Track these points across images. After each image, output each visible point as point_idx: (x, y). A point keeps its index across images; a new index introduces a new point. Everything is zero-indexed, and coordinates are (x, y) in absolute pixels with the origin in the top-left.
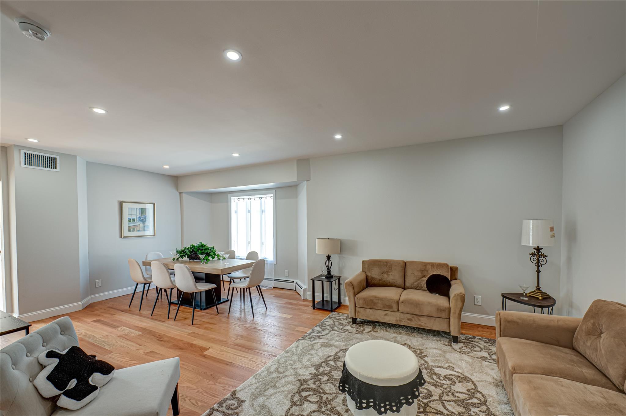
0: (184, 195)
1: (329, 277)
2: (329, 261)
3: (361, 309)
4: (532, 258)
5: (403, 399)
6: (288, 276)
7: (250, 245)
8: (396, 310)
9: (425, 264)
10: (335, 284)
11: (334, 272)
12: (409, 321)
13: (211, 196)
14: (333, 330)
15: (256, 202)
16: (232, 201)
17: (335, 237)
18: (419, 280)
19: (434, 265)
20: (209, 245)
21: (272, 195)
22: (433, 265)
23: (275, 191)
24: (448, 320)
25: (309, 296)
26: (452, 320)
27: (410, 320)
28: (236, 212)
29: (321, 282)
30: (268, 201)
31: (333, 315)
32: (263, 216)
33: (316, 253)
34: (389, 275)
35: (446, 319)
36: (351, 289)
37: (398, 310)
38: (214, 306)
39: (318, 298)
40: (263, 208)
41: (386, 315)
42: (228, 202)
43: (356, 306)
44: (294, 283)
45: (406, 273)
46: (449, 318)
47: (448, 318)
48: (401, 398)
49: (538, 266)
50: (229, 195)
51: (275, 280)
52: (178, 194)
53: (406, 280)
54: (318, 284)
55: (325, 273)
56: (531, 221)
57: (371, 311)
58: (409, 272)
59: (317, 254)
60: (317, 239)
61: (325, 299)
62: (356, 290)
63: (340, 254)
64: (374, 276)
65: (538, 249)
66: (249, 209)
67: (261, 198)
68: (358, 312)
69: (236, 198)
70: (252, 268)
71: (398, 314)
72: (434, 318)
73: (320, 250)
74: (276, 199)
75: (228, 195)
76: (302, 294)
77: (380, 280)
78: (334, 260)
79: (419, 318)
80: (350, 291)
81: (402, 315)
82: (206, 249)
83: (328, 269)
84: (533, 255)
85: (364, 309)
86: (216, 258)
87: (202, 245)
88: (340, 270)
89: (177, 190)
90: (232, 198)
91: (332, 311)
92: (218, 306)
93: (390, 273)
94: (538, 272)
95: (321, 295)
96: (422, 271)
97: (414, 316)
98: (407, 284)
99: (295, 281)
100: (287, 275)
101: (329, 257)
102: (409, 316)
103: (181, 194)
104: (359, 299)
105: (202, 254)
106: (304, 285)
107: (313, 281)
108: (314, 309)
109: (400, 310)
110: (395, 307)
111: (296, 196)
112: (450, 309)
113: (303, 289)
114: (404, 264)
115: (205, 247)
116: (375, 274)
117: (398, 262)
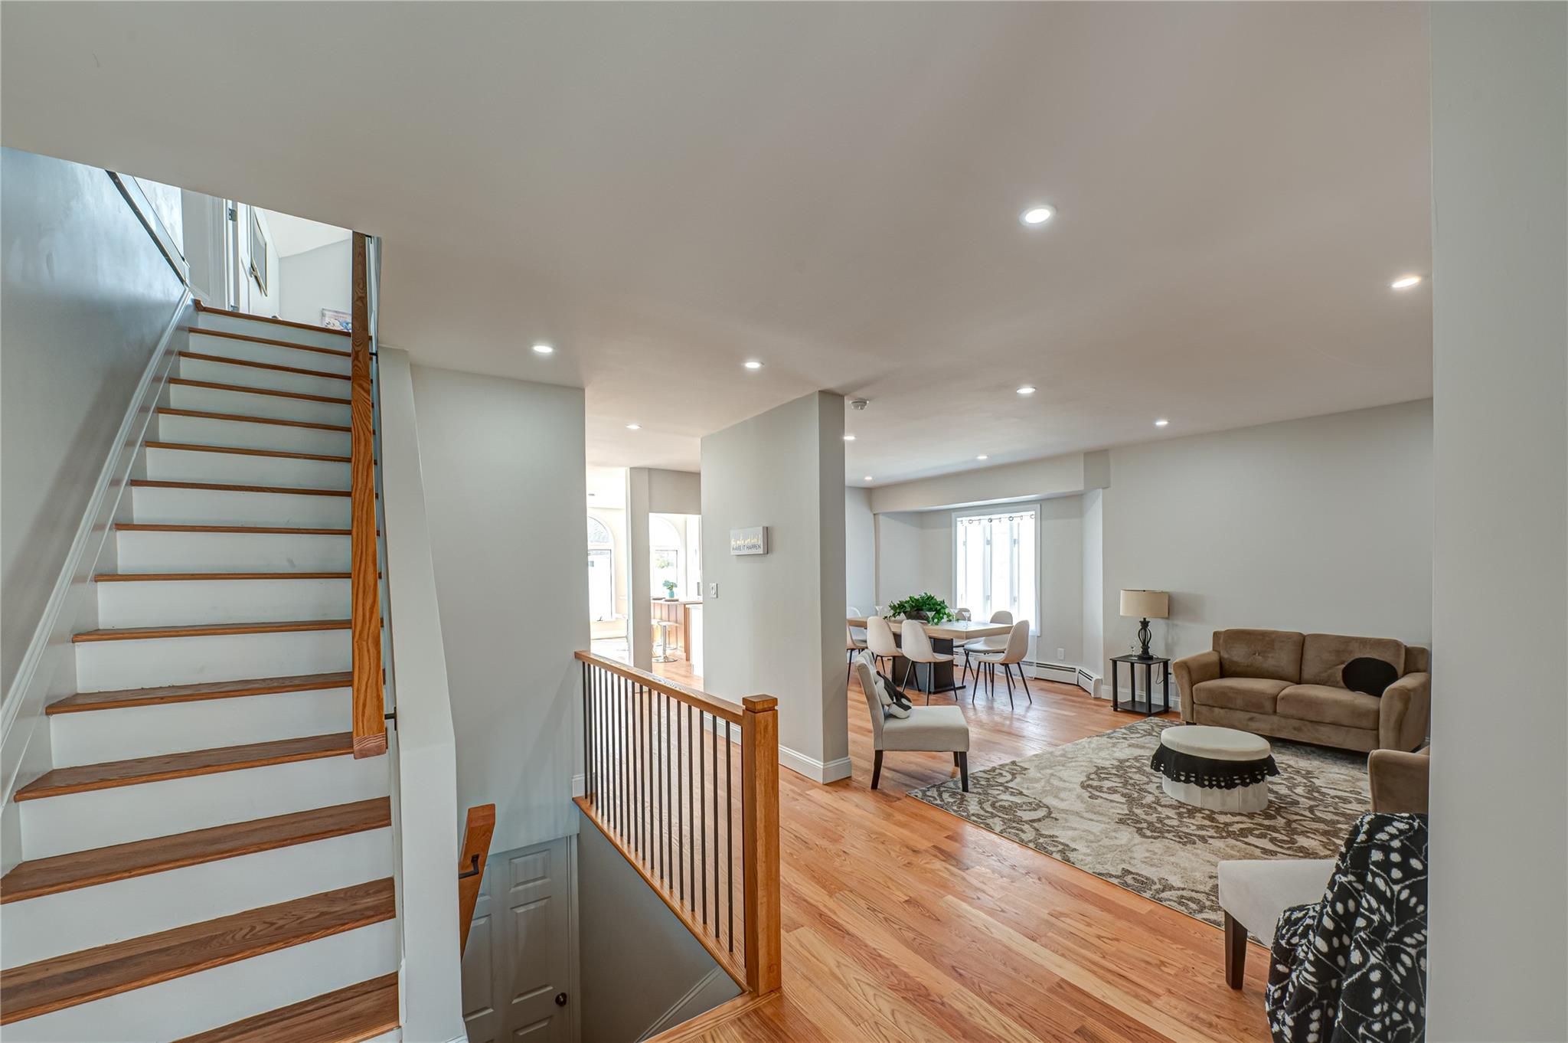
0: (881, 517)
1: (1146, 657)
2: (1145, 631)
3: (1204, 707)
5: (1236, 779)
6: (1062, 658)
7: (989, 601)
8: (1271, 711)
9: (1347, 641)
10: (1156, 668)
11: (1157, 650)
12: (1296, 732)
13: (921, 518)
14: (1150, 734)
15: (1001, 525)
16: (959, 523)
17: (1158, 589)
18: (1330, 668)
19: (1366, 642)
20: (939, 599)
21: (1033, 513)
22: (1363, 642)
23: (1039, 505)
24: (1375, 732)
25: (1106, 692)
26: (1382, 732)
27: (1298, 729)
28: (965, 543)
29: (1129, 664)
30: (1026, 524)
31: (1151, 720)
32: (1016, 549)
33: (1121, 614)
34: (1268, 657)
35: (1370, 732)
36: (1185, 674)
37: (1275, 712)
38: (952, 690)
39: (1124, 696)
40: (1015, 537)
41: (1251, 719)
42: (951, 526)
43: (1194, 703)
44: (1075, 672)
45: (1305, 656)
46: (1378, 729)
47: (1375, 730)
48: (1235, 777)
50: (954, 515)
51: (1039, 665)
52: (872, 516)
53: (1303, 667)
54: (1124, 668)
55: (1139, 651)
57: (1222, 711)
58: (1310, 654)
59: (1122, 616)
60: (1122, 592)
61: (1137, 699)
62: (1195, 677)
63: (1168, 618)
64: (1235, 659)
66: (989, 539)
67: (1011, 519)
68: (1198, 712)
69: (965, 520)
70: (1009, 636)
71: (1275, 719)
72: (1346, 729)
73: (1127, 609)
74: (1041, 518)
75: (951, 515)
76: (1091, 689)
77: (1248, 666)
78: (1157, 628)
79: (1317, 727)
80: (1182, 678)
81: (1283, 720)
82: (934, 604)
83: (1144, 643)
85: (1208, 707)
86: (945, 619)
87: (930, 598)
88: (1169, 648)
89: (871, 511)
90: (959, 519)
91: (1149, 716)
92: (957, 691)
93: (1270, 655)
95: (1130, 691)
96: (1338, 652)
97: (1307, 723)
98: (1306, 675)
99: (1078, 668)
100: (1061, 656)
101: (1145, 624)
102: (1297, 723)
103: (876, 516)
104: (1199, 690)
105: (930, 610)
106: (1097, 673)
107: (1115, 662)
108: (1115, 710)
109: (1278, 711)
110: (1268, 705)
111: (1081, 513)
112: (1378, 712)
113: (1093, 680)
114: (1302, 638)
115: (933, 601)
116: (1238, 655)
117: (1288, 636)
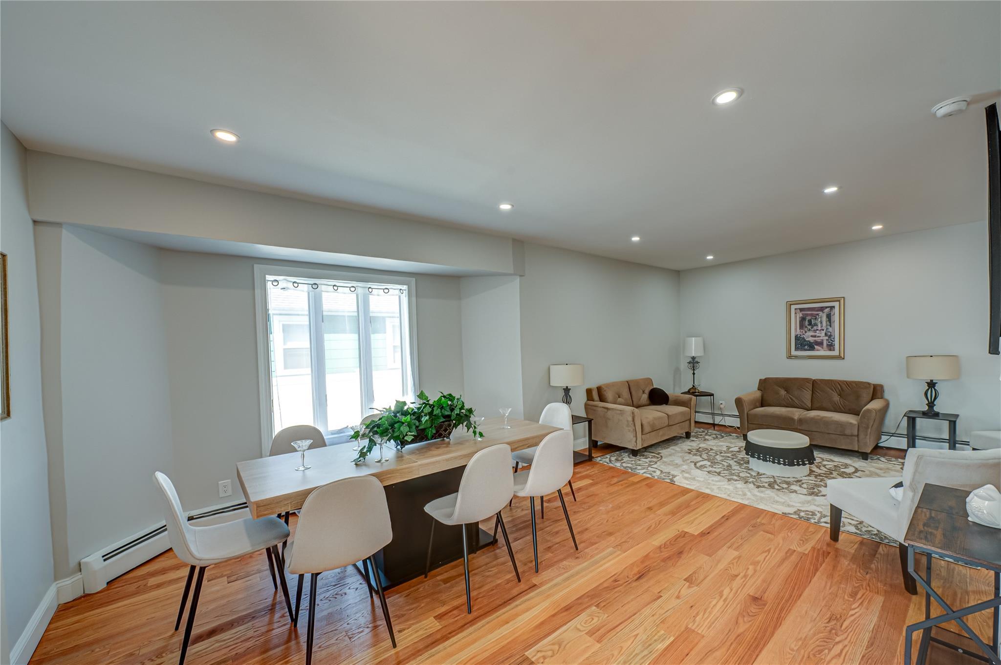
4: (689, 365)
49: (694, 370)
56: (693, 338)
65: (693, 358)
84: (689, 363)
94: (694, 374)
